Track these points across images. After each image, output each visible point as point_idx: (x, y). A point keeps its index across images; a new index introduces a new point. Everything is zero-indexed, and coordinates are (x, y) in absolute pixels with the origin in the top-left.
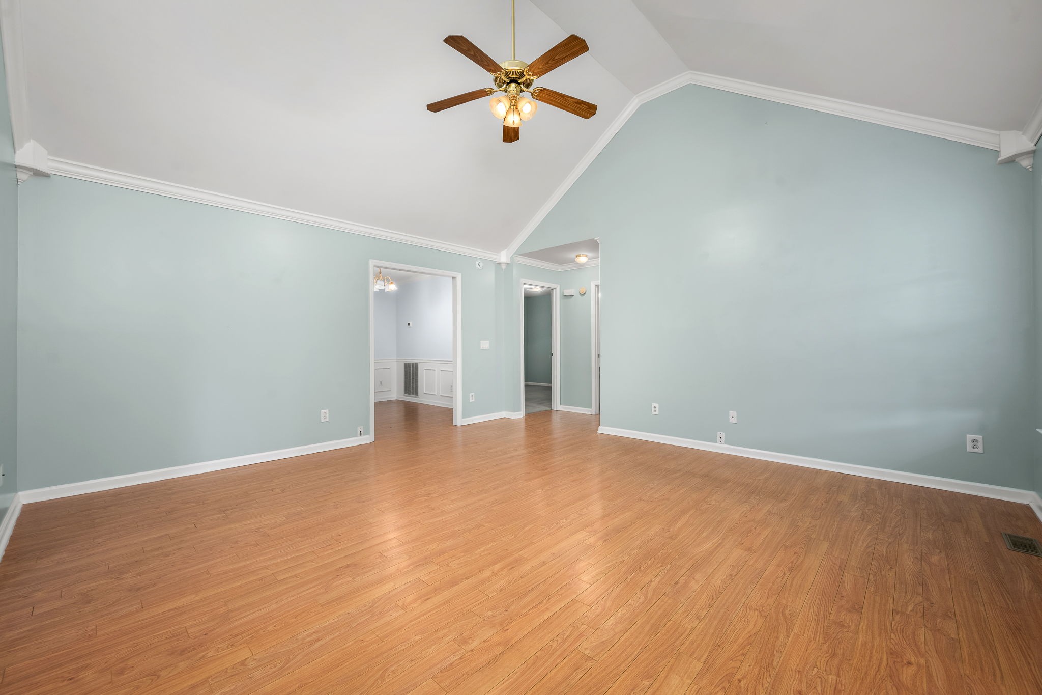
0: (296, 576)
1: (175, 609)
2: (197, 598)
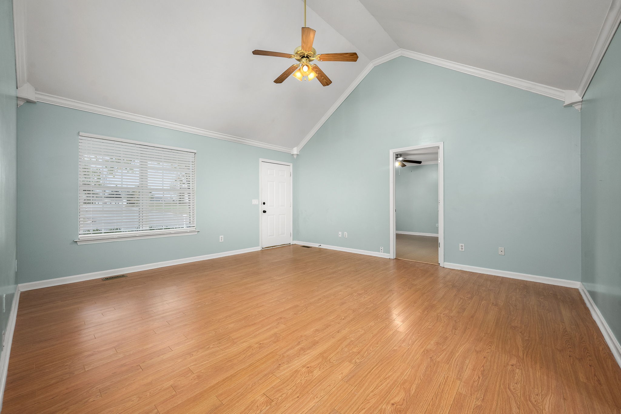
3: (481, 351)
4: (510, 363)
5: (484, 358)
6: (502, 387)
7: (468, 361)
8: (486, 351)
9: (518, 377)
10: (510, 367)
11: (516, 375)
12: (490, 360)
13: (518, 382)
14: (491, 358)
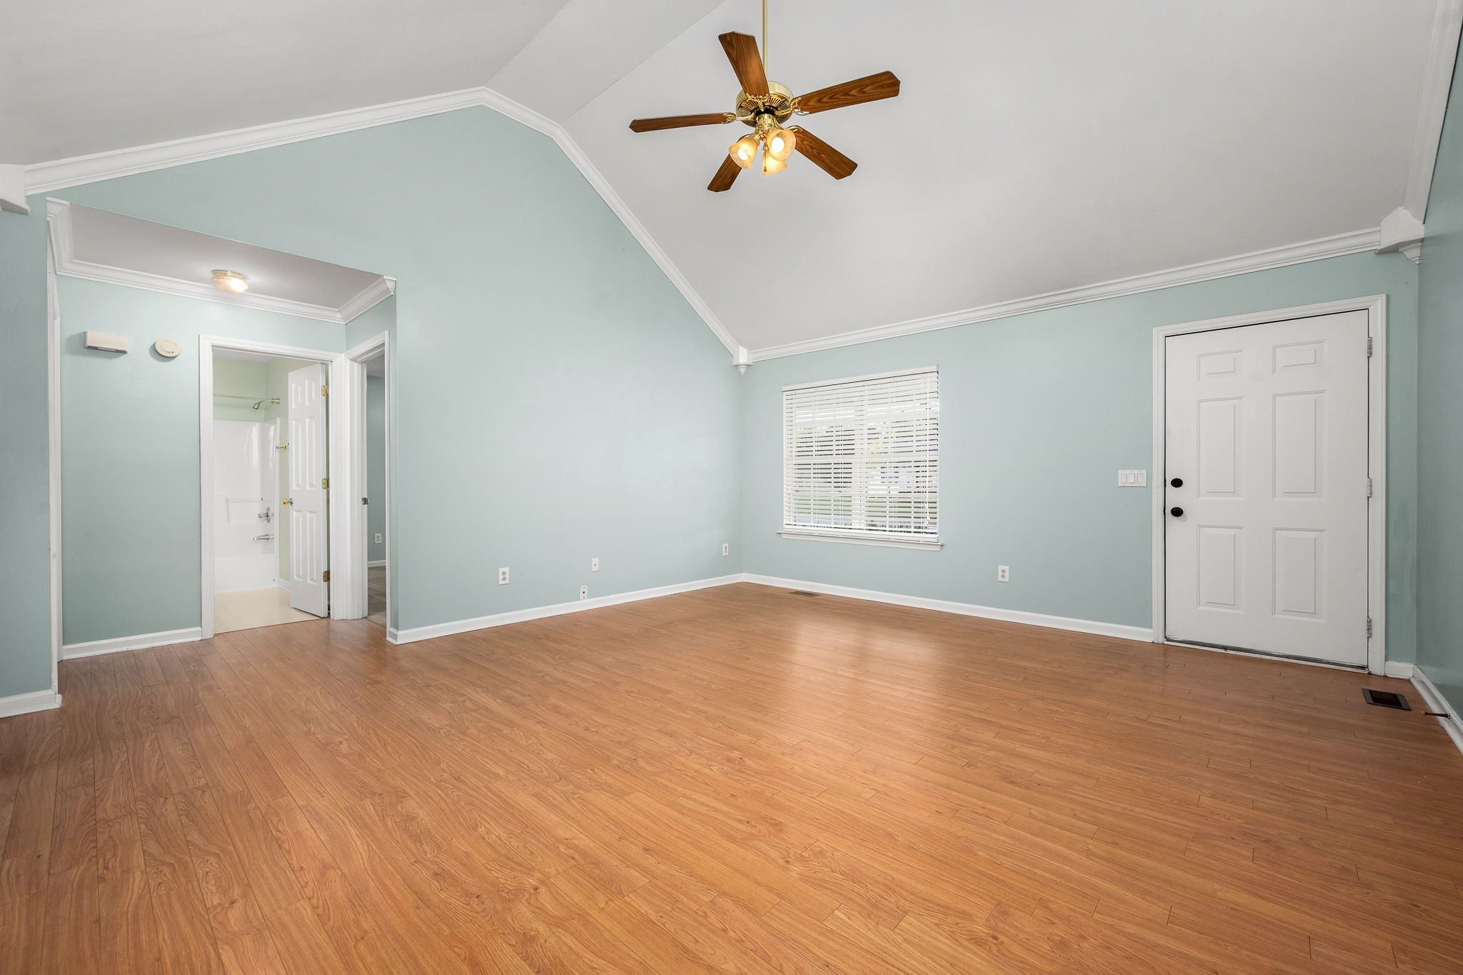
0: (1074, 816)
1: (1256, 895)
2: (1217, 886)
3: (323, 874)
4: (240, 903)
5: (302, 868)
6: (231, 848)
7: (323, 839)
8: (311, 885)
9: (210, 887)
10: (236, 897)
11: (214, 889)
12: (288, 873)
13: (204, 879)
14: (289, 879)
